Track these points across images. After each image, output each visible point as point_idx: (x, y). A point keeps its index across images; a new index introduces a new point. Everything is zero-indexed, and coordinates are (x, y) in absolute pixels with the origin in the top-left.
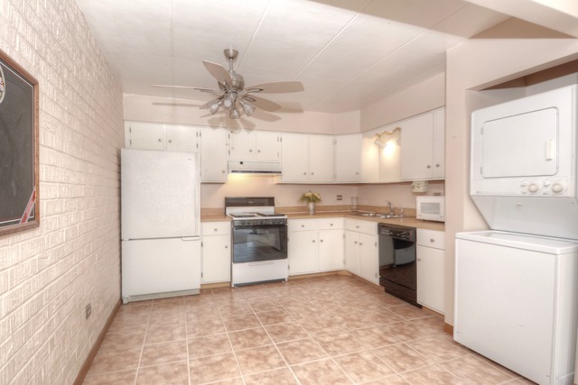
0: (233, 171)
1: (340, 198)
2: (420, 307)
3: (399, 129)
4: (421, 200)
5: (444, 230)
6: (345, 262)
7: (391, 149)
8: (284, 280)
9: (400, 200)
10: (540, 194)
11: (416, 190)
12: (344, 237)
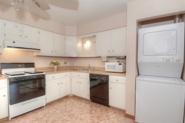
0: (8, 47)
1: (65, 63)
2: (109, 106)
3: (95, 36)
4: (107, 64)
5: (125, 76)
6: (71, 91)
7: (88, 44)
8: (43, 106)
9: (96, 64)
10: (171, 62)
11: (103, 60)
12: (71, 80)
